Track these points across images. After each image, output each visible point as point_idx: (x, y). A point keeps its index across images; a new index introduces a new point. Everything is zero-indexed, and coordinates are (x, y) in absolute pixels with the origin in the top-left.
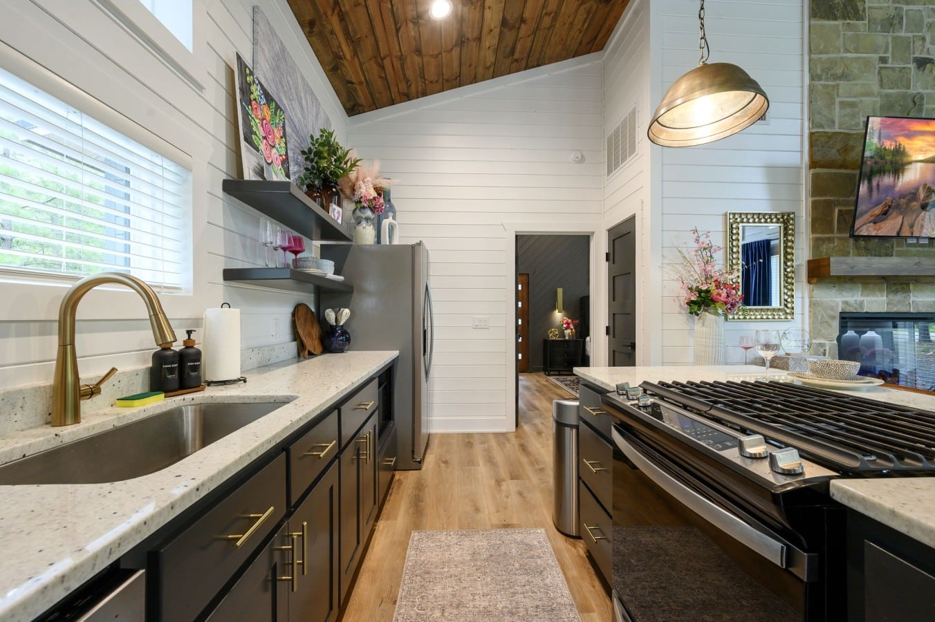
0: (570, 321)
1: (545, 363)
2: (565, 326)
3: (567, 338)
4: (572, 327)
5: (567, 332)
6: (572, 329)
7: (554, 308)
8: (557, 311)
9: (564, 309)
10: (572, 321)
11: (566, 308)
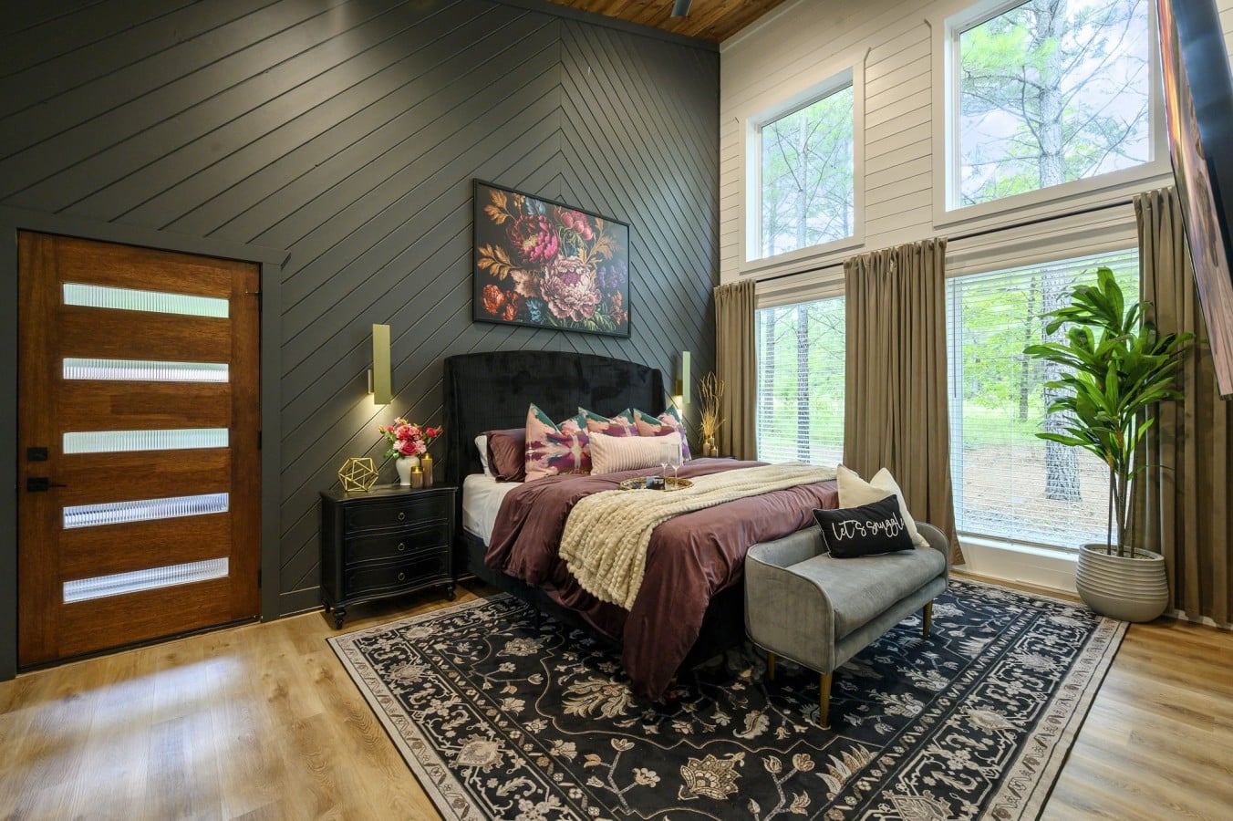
0: (414, 429)
1: (326, 575)
2: (398, 445)
3: (405, 483)
4: (423, 449)
5: (407, 465)
6: (421, 456)
7: (361, 385)
8: (371, 398)
9: (395, 390)
10: (423, 430)
11: (400, 388)
